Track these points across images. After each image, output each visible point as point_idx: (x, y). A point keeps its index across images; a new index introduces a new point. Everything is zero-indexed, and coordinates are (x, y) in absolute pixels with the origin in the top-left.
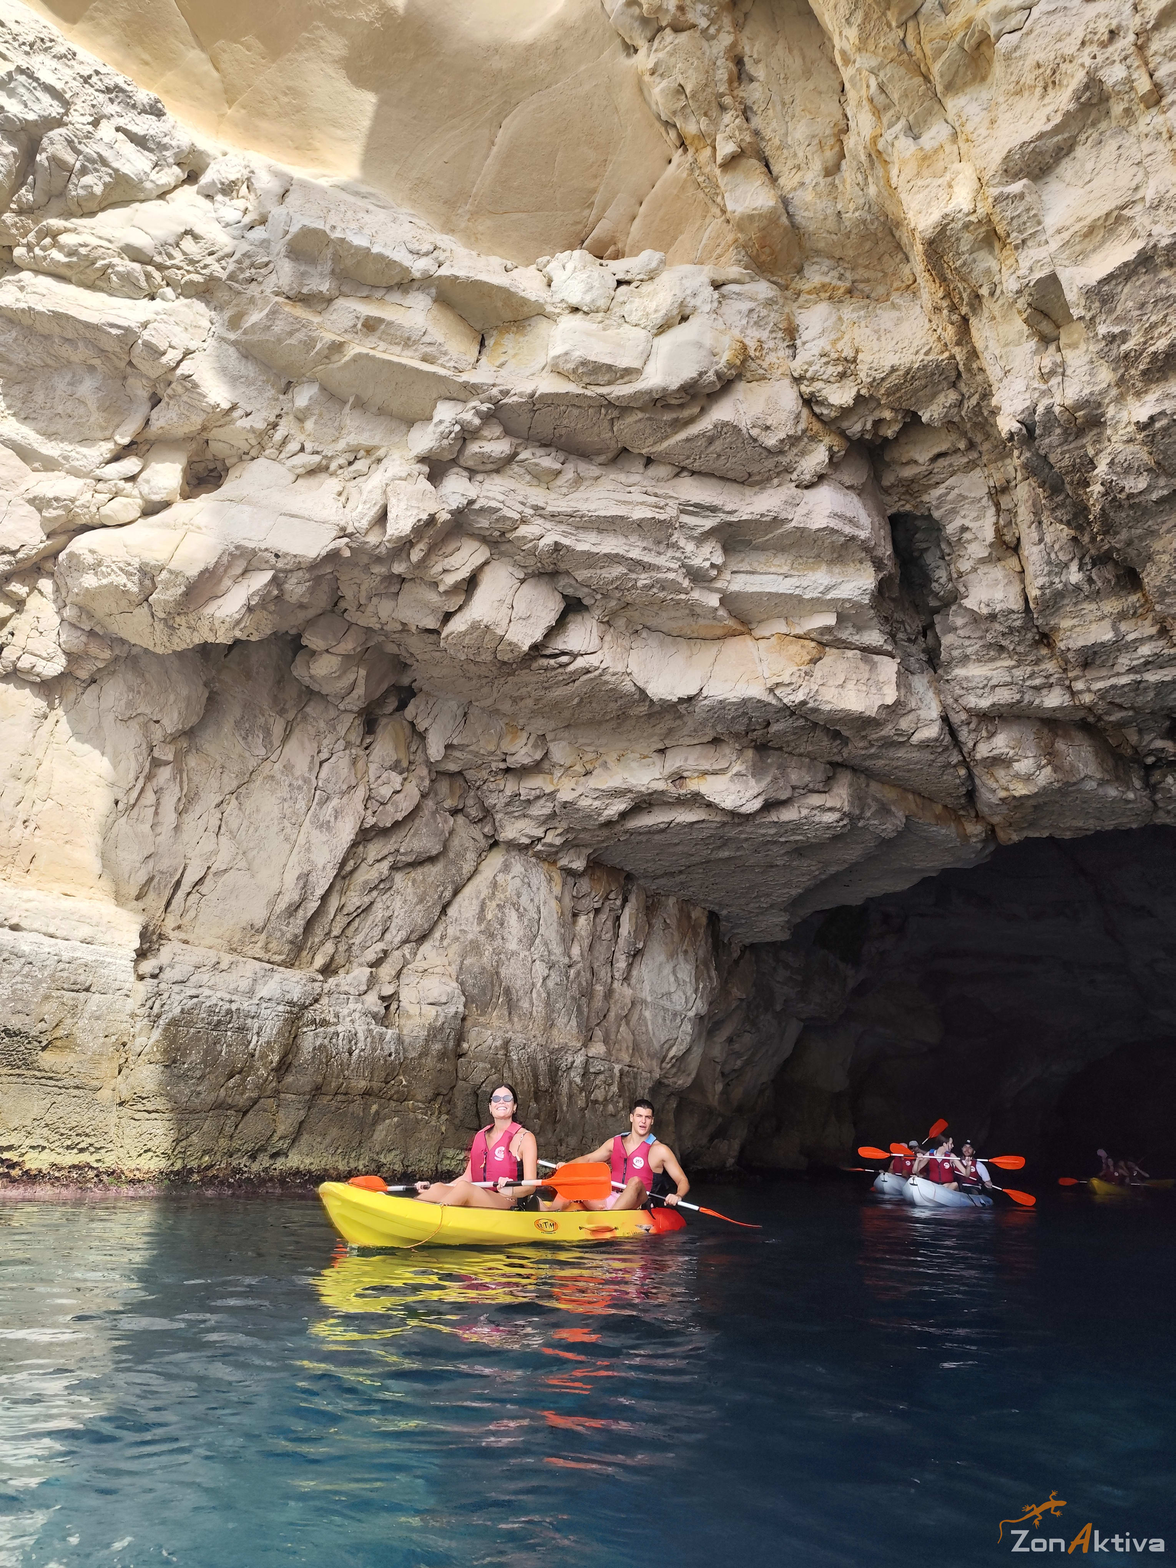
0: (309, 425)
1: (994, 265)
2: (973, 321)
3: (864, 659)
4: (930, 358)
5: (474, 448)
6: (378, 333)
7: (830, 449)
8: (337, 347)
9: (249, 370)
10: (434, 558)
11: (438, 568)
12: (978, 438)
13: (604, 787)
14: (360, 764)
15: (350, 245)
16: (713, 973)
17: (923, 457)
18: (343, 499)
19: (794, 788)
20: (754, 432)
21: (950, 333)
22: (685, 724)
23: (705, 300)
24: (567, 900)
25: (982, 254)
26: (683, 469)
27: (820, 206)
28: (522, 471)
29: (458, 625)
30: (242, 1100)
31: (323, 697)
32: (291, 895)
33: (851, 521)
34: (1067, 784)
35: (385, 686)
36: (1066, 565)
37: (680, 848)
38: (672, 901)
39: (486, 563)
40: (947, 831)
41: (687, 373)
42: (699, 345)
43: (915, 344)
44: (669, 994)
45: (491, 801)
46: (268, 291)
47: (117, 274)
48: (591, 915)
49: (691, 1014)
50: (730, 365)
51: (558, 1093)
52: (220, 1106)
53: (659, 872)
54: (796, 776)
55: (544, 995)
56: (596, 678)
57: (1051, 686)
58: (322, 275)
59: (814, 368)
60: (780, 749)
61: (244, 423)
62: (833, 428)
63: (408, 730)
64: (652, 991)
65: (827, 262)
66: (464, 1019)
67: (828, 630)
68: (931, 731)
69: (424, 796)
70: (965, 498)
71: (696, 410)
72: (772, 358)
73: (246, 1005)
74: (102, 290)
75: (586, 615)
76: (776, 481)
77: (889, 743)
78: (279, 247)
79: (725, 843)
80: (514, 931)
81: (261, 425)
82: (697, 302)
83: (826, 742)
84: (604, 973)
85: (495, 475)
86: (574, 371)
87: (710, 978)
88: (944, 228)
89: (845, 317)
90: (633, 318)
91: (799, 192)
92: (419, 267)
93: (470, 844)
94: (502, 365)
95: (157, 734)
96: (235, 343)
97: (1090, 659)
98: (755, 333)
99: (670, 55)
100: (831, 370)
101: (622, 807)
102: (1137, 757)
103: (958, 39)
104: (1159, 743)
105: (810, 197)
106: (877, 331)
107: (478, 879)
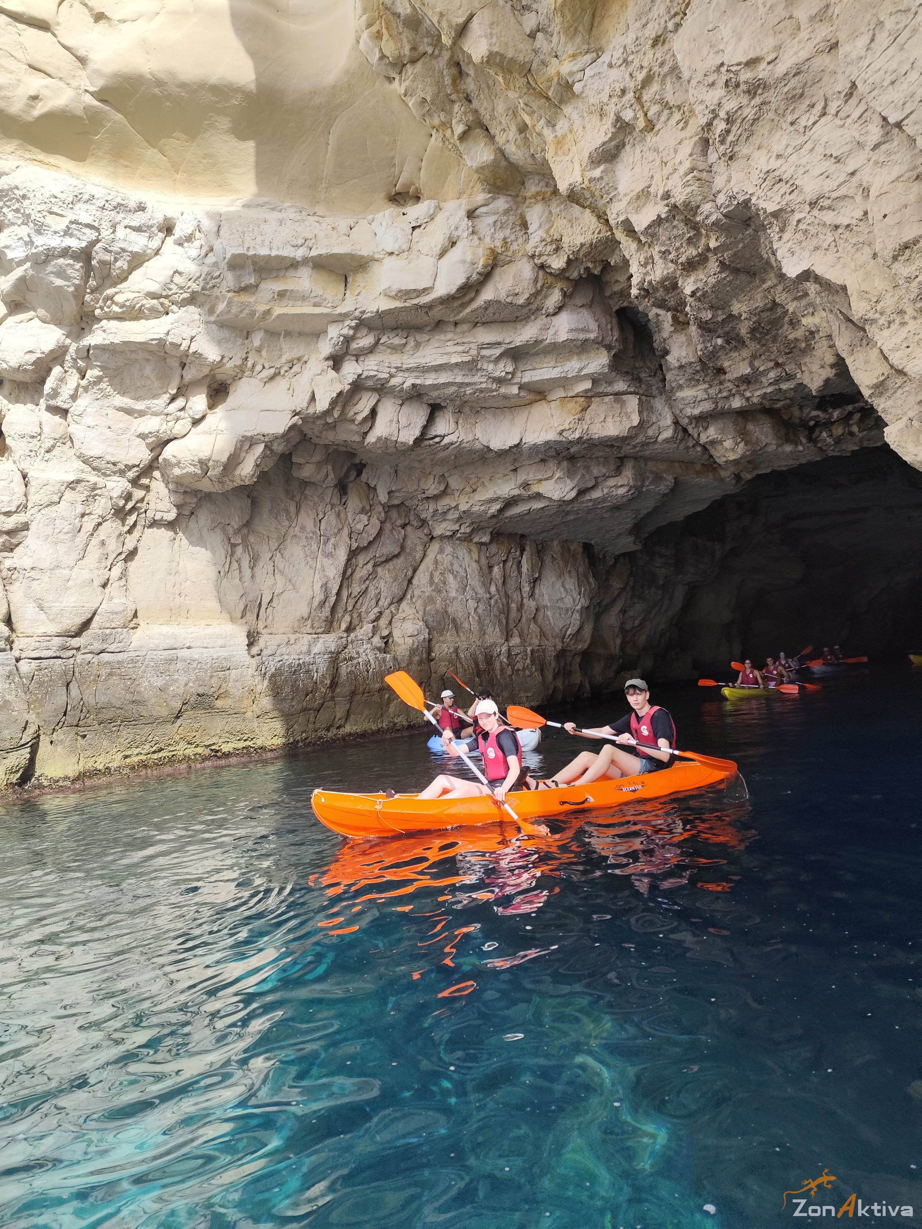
0: (264, 353)
3: (616, 401)
5: (354, 346)
6: (286, 298)
7: (562, 290)
8: (268, 312)
9: (226, 333)
10: (348, 408)
11: (352, 413)
13: (485, 498)
14: (342, 515)
15: (259, 256)
16: (592, 580)
18: (291, 391)
19: (596, 478)
20: (509, 300)
22: (521, 456)
23: (463, 231)
24: (484, 561)
26: (477, 323)
27: (520, 154)
28: (385, 349)
29: (371, 438)
30: (316, 705)
31: (313, 483)
32: (319, 597)
33: (583, 330)
34: (755, 451)
35: (345, 468)
37: (543, 520)
38: (555, 543)
39: (378, 401)
40: (707, 480)
41: (460, 280)
42: (464, 262)
44: (562, 599)
45: (423, 516)
46: (224, 291)
47: (147, 308)
48: (501, 565)
49: (579, 607)
50: (485, 266)
51: (493, 670)
52: (304, 710)
53: (539, 531)
54: (596, 471)
55: (477, 618)
56: (459, 445)
57: (733, 395)
58: (249, 274)
59: (539, 248)
60: (583, 457)
61: (230, 365)
62: (560, 278)
63: (365, 488)
64: (550, 600)
65: (537, 176)
66: (430, 641)
67: (586, 391)
68: (668, 434)
69: (382, 523)
71: (473, 295)
72: (515, 247)
73: (308, 659)
74: (141, 318)
75: (443, 411)
76: (532, 318)
77: (644, 444)
78: (223, 265)
79: (568, 513)
80: (453, 586)
81: (239, 362)
82: (459, 232)
84: (516, 596)
85: (370, 356)
86: (398, 295)
87: (589, 583)
88: (572, 190)
89: (553, 211)
90: (424, 251)
91: (508, 145)
92: (299, 254)
93: (418, 541)
94: (358, 294)
95: (231, 531)
96: (214, 322)
97: (746, 380)
98: (500, 235)
99: (413, 81)
100: (549, 248)
101: (498, 507)
102: (803, 424)
103: (556, 80)
104: (814, 413)
105: (515, 148)
106: (570, 221)
107: (426, 561)
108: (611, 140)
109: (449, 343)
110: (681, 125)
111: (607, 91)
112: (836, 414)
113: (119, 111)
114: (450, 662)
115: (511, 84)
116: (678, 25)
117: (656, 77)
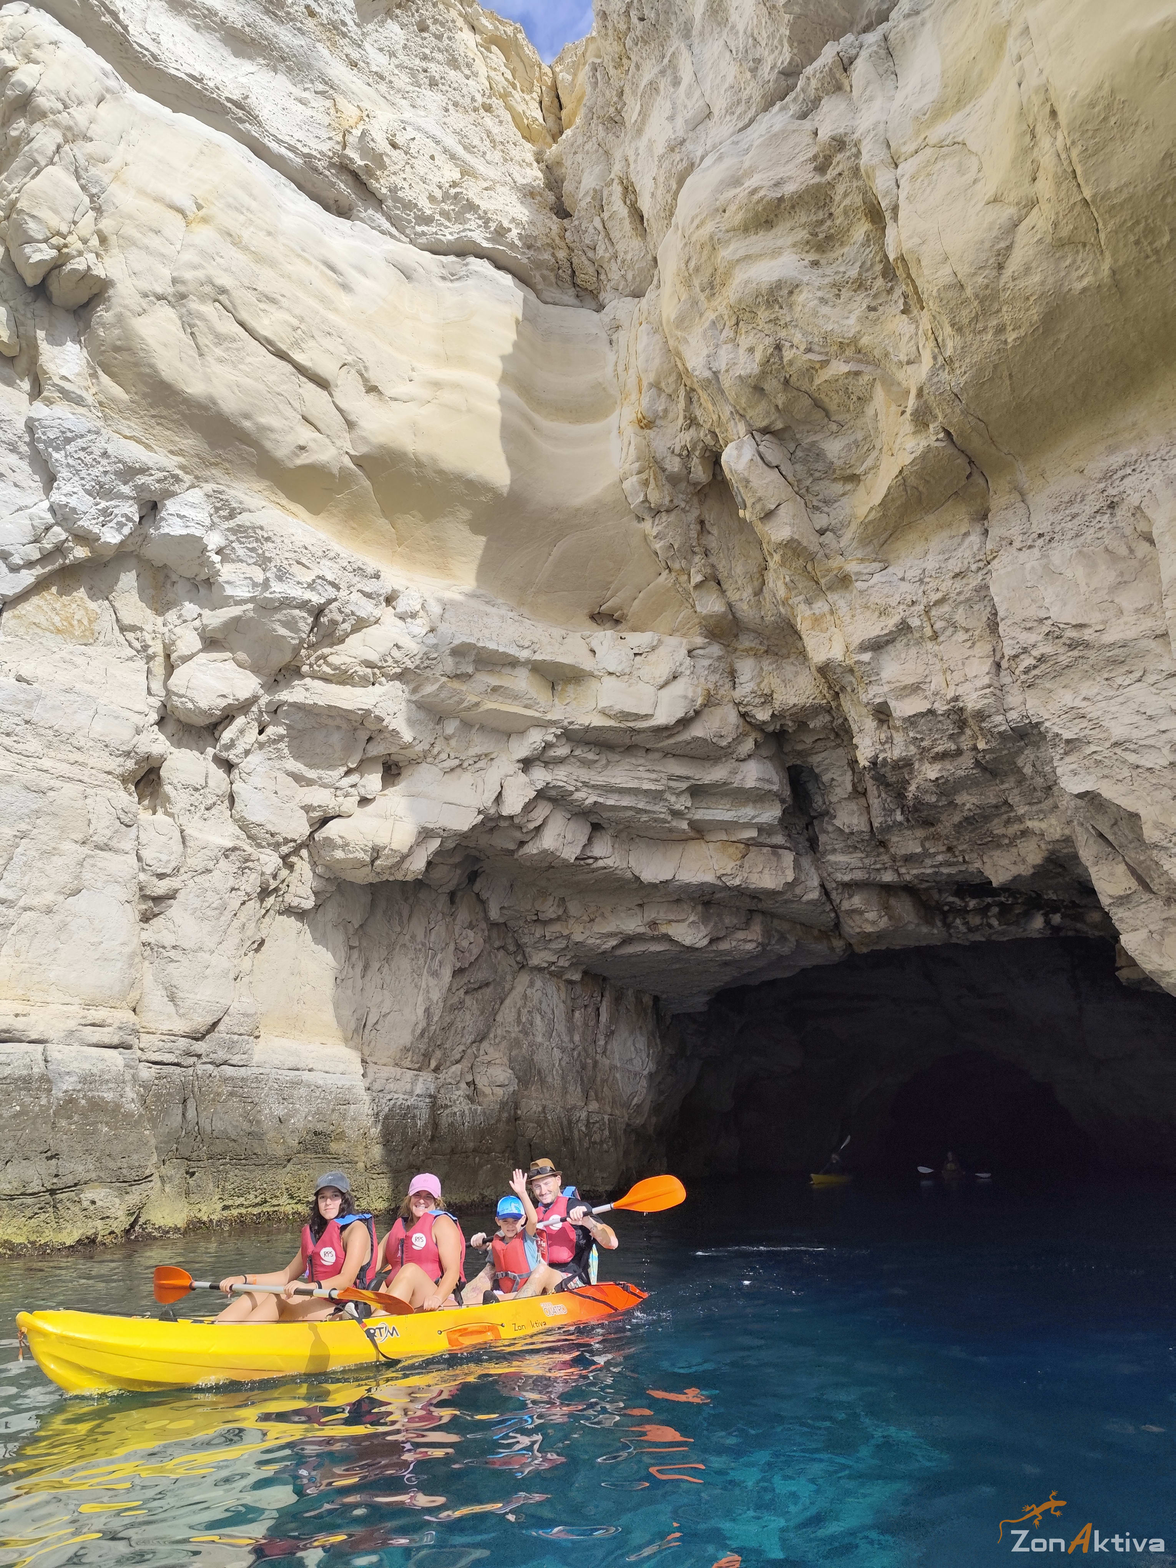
0: (453, 742)
1: (853, 684)
2: (840, 696)
3: (775, 854)
4: (815, 701)
5: (552, 753)
6: (499, 694)
7: (755, 740)
8: (477, 704)
9: (421, 715)
11: (530, 820)
13: (605, 931)
14: (451, 927)
15: (487, 649)
16: (658, 1041)
17: (809, 740)
18: (474, 787)
19: (727, 928)
20: (715, 740)
21: (828, 694)
22: (657, 893)
23: (687, 668)
24: (569, 1001)
26: (669, 754)
27: (751, 613)
28: (575, 761)
29: (532, 849)
31: (430, 887)
32: (422, 1024)
33: (769, 781)
34: (897, 927)
35: (467, 875)
36: (894, 814)
37: (648, 963)
38: (630, 992)
39: (551, 813)
40: (821, 947)
41: (680, 714)
42: (686, 697)
43: (806, 692)
44: (631, 1060)
45: (524, 940)
46: (438, 674)
47: (359, 676)
48: (583, 1010)
49: (646, 1073)
50: (699, 704)
51: (574, 1140)
53: (626, 976)
54: (728, 921)
55: (560, 1072)
56: (610, 871)
57: (886, 869)
58: (469, 663)
59: (747, 698)
60: (717, 905)
61: (418, 747)
62: (756, 729)
63: (476, 900)
64: (620, 1059)
65: (753, 634)
66: (517, 1094)
67: (753, 839)
68: (814, 895)
69: (485, 942)
70: (834, 764)
71: (680, 730)
72: (722, 692)
73: (412, 1101)
74: (348, 684)
75: (603, 832)
76: (724, 760)
77: (786, 902)
78: (446, 649)
80: (539, 1029)
81: (427, 747)
83: (748, 900)
84: (591, 1050)
85: (560, 766)
86: (615, 715)
87: (656, 1045)
88: (828, 664)
89: (765, 668)
90: (645, 679)
91: (739, 603)
92: (524, 655)
93: (508, 969)
94: (567, 705)
95: (351, 930)
96: (415, 702)
97: (908, 859)
98: (713, 678)
99: (666, 527)
100: (757, 700)
101: (615, 943)
102: (938, 907)
103: (835, 573)
104: (951, 899)
105: (745, 607)
106: (783, 681)
107: (514, 993)
108: (886, 635)
109: (641, 768)
110: (969, 644)
111: (898, 597)
112: (972, 903)
113: (369, 478)
114: (538, 1123)
115: (788, 564)
116: (980, 569)
117: (950, 602)
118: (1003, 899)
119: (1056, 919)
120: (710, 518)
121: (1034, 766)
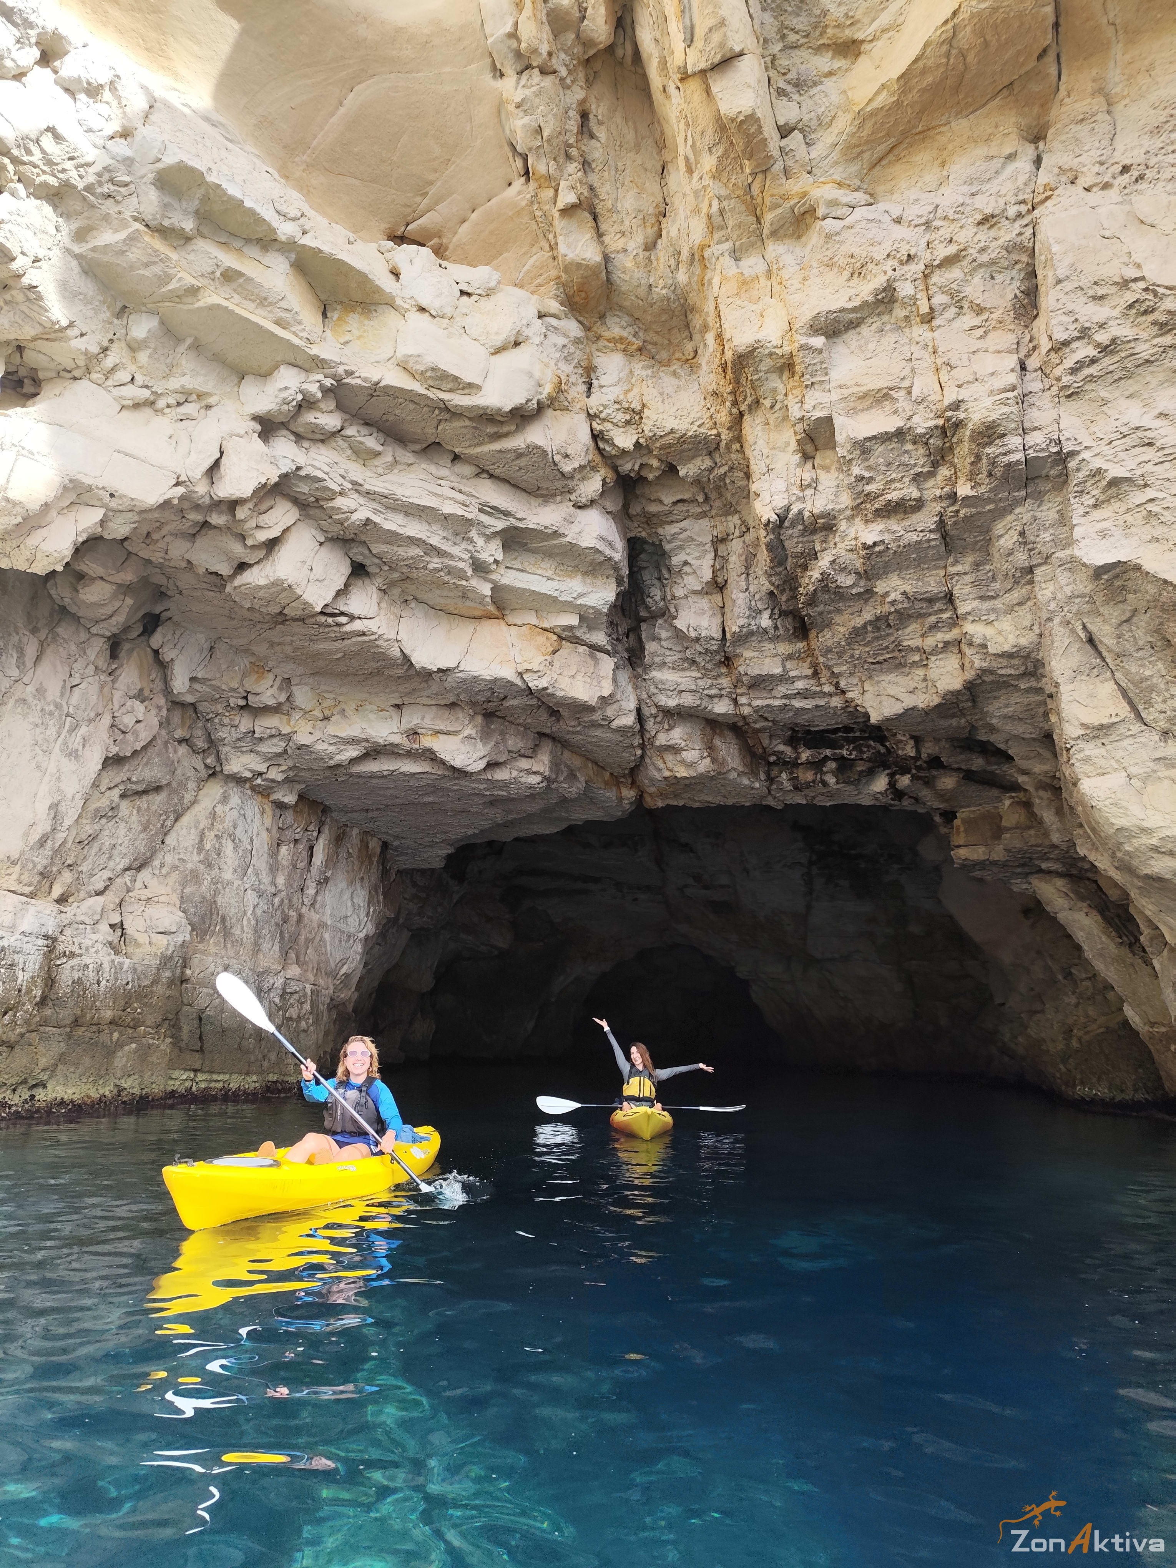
0: (143, 357)
1: (781, 388)
2: (747, 418)
3: (592, 656)
4: (702, 430)
5: (310, 417)
6: (234, 285)
7: (604, 480)
8: (193, 291)
9: (88, 288)
11: (255, 524)
12: (713, 496)
13: (342, 735)
14: (107, 690)
15: (224, 193)
16: (381, 897)
17: (668, 499)
18: (173, 442)
19: (509, 751)
20: (557, 458)
21: (723, 417)
22: (429, 687)
23: (534, 330)
24: (274, 830)
25: (774, 377)
26: (484, 471)
27: (636, 273)
28: (346, 445)
29: (256, 577)
31: (77, 619)
32: (43, 826)
33: (611, 545)
34: (720, 773)
35: (140, 614)
36: (760, 612)
37: (391, 791)
38: (355, 832)
39: (294, 526)
40: (610, 794)
41: (518, 398)
42: (530, 375)
43: (692, 416)
44: (346, 917)
45: (220, 734)
46: (127, 215)
48: (292, 845)
49: (362, 935)
50: (548, 396)
53: (356, 808)
54: (514, 742)
55: (253, 922)
56: (370, 641)
57: (721, 696)
58: (185, 212)
59: (606, 411)
60: (504, 718)
61: (79, 344)
62: (609, 462)
63: (152, 659)
64: (332, 915)
65: (627, 318)
66: (188, 947)
67: (571, 628)
68: (627, 720)
69: (161, 726)
70: (693, 540)
71: (513, 428)
72: (574, 392)
73: (11, 941)
75: (367, 581)
76: (559, 498)
77: (595, 725)
78: (146, 171)
79: (435, 791)
80: (229, 862)
81: (94, 349)
82: (530, 333)
83: (545, 715)
85: (320, 445)
86: (422, 373)
87: (378, 902)
88: (753, 350)
89: (637, 372)
90: (473, 332)
91: (621, 256)
92: (285, 230)
93: (191, 773)
94: (346, 343)
96: (80, 257)
97: (759, 683)
98: (566, 367)
99: (535, 96)
100: (620, 416)
101: (354, 754)
102: (766, 756)
103: (792, 203)
104: (781, 748)
105: (629, 264)
106: (661, 394)
107: (197, 808)
108: (854, 310)
109: (442, 482)
110: (980, 332)
111: (887, 247)
112: (805, 755)
116: (1020, 215)
117: (965, 263)
118: (844, 752)
119: (904, 781)
120: (598, 110)
121: (1022, 534)
